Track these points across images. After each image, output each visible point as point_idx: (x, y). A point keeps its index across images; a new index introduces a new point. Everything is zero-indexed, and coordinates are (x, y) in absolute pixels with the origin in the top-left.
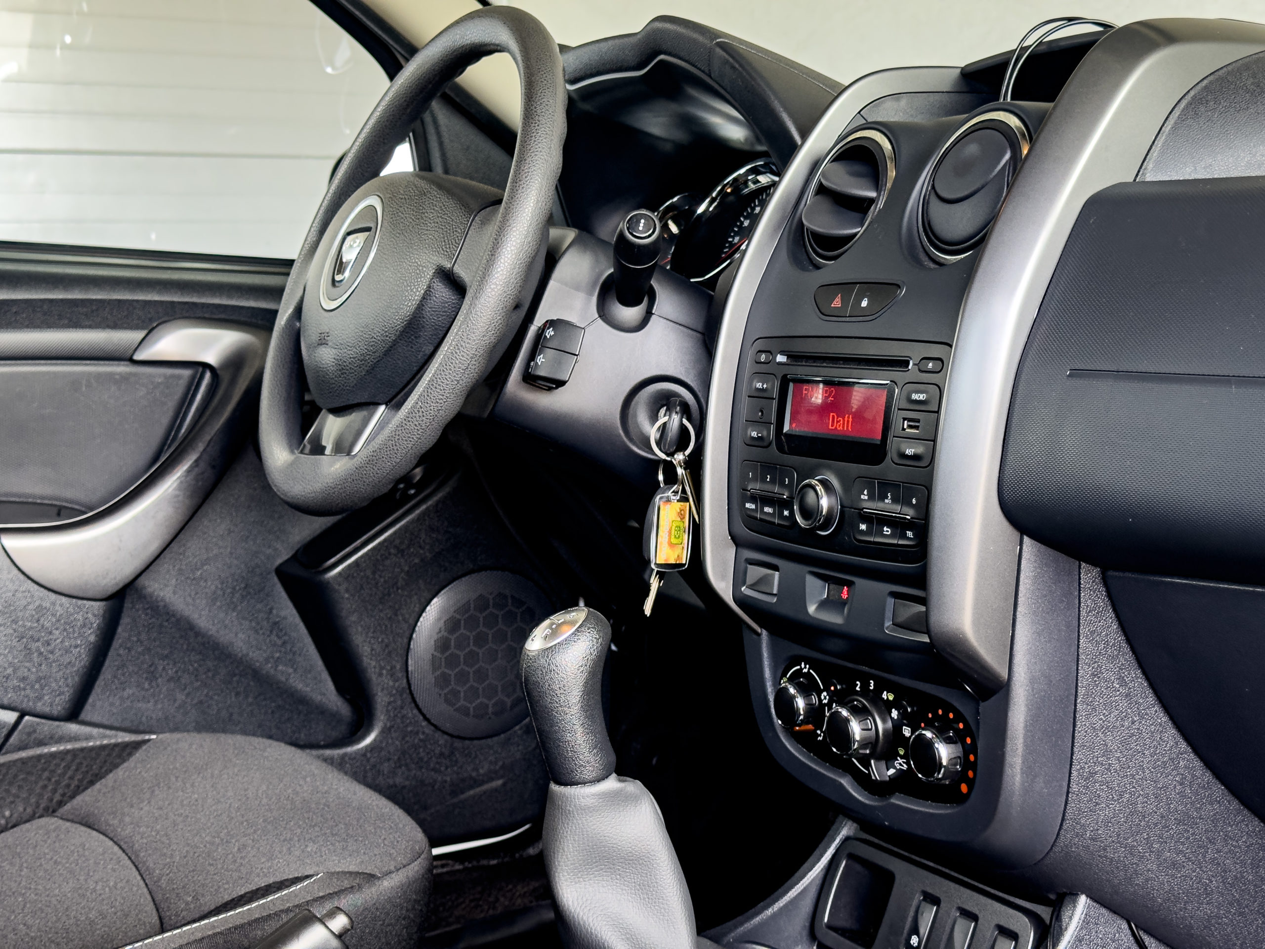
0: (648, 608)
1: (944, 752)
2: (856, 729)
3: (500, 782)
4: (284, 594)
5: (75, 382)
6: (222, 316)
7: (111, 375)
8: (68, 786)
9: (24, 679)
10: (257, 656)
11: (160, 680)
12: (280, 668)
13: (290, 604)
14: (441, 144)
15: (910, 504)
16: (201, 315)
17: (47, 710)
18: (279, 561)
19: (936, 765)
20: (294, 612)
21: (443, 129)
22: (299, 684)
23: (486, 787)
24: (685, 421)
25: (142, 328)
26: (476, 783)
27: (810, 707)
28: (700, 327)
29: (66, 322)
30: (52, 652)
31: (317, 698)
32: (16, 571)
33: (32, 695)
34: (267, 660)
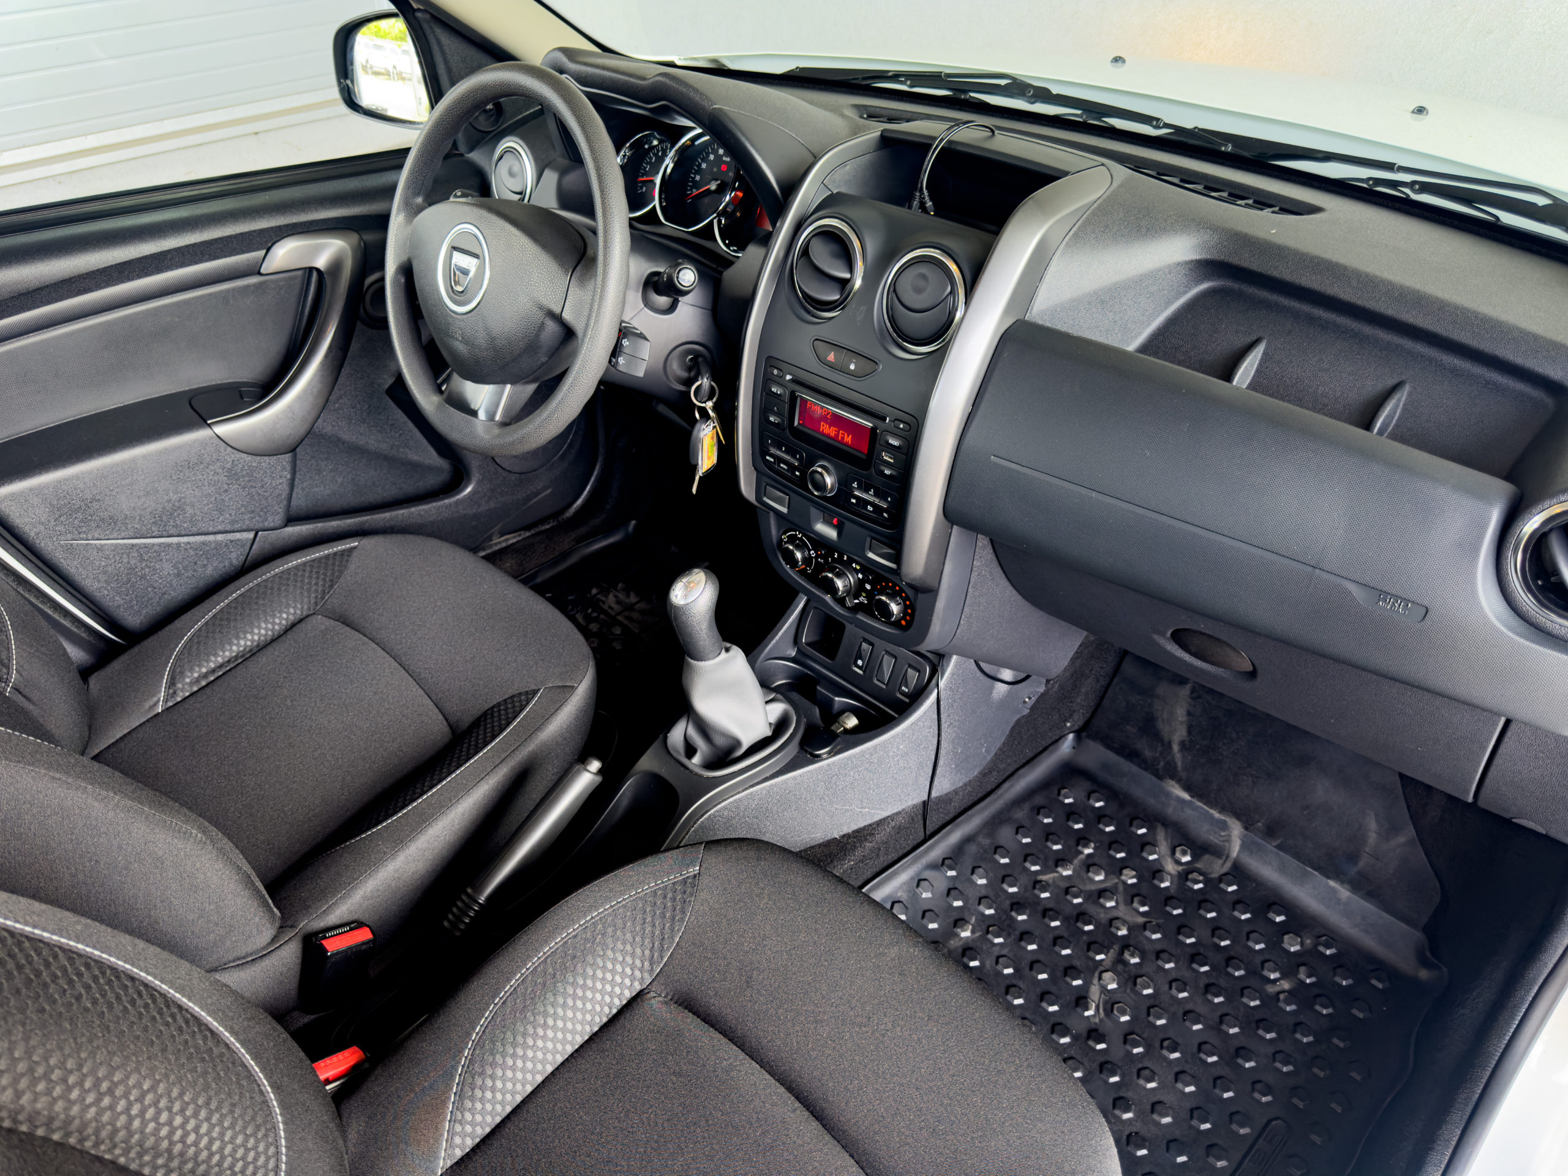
0: (694, 490)
1: (895, 608)
2: (840, 584)
3: (550, 491)
4: (393, 405)
5: (224, 296)
6: (317, 228)
7: (247, 287)
8: (317, 591)
9: (253, 512)
10: (384, 447)
11: (324, 473)
12: (401, 450)
13: (400, 411)
14: (443, 54)
15: (886, 500)
16: (300, 230)
17: (272, 525)
18: (387, 386)
19: (891, 614)
20: (403, 415)
21: (447, 50)
22: (414, 457)
23: (542, 495)
24: (713, 383)
25: (263, 249)
26: (537, 494)
27: (804, 559)
28: (710, 307)
29: (207, 257)
30: (265, 492)
31: (427, 462)
32: (230, 449)
33: (260, 520)
34: (392, 448)
